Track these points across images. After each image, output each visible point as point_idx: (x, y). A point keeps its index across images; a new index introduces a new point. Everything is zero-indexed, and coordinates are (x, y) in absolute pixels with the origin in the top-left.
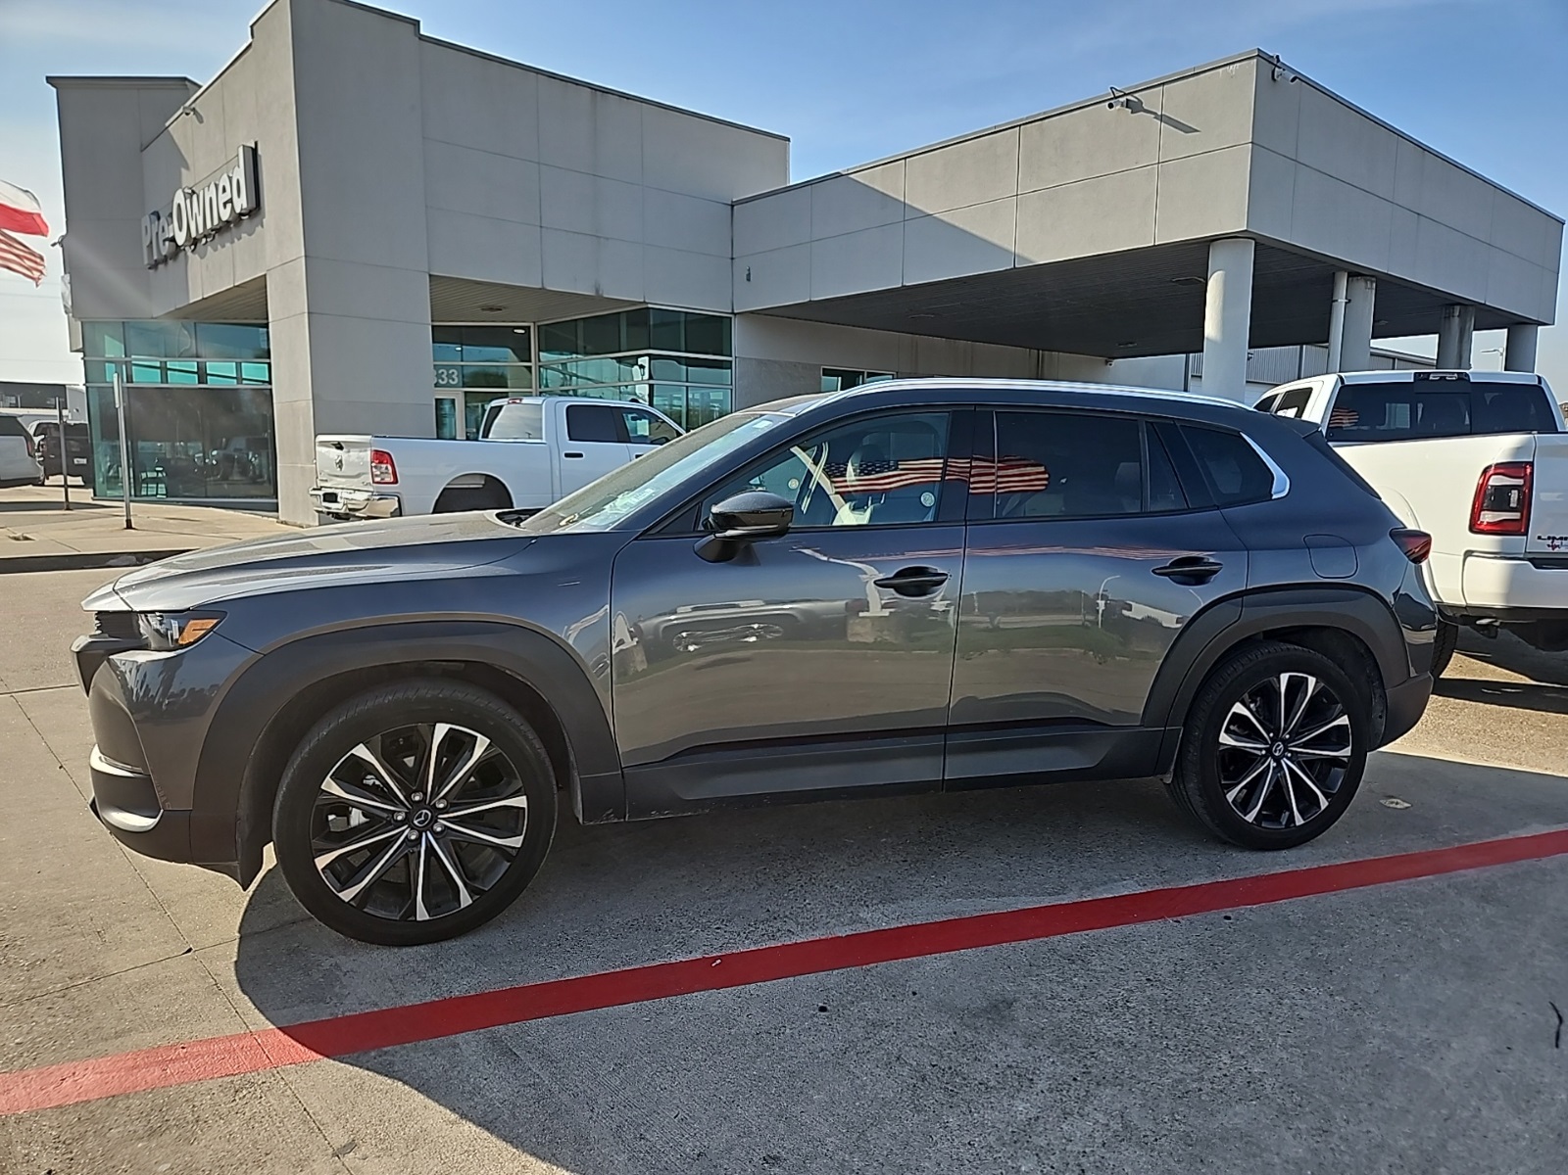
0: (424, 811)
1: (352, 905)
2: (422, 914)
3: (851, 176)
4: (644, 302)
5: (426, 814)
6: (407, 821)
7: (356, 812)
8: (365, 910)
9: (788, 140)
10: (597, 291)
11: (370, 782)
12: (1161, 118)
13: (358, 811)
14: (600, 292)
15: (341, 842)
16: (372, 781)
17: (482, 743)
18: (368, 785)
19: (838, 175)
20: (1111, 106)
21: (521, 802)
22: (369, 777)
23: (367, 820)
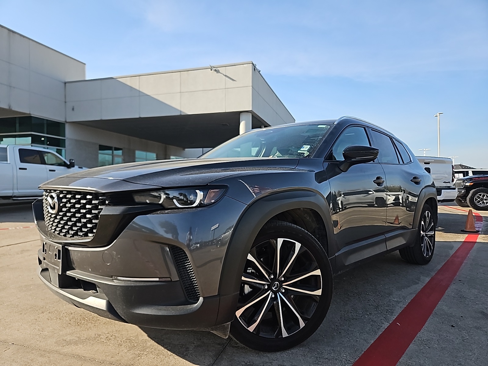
0: (276, 283)
1: (254, 334)
2: (285, 334)
3: (117, 79)
4: (30, 114)
5: (277, 284)
6: (270, 288)
7: (246, 286)
8: (260, 335)
9: (85, 64)
10: (10, 107)
11: (250, 271)
12: (226, 76)
13: (247, 286)
14: (11, 108)
15: (245, 302)
16: (251, 270)
17: (298, 246)
18: (249, 273)
19: (112, 78)
20: (211, 70)
21: (318, 272)
22: (249, 268)
23: (252, 289)
